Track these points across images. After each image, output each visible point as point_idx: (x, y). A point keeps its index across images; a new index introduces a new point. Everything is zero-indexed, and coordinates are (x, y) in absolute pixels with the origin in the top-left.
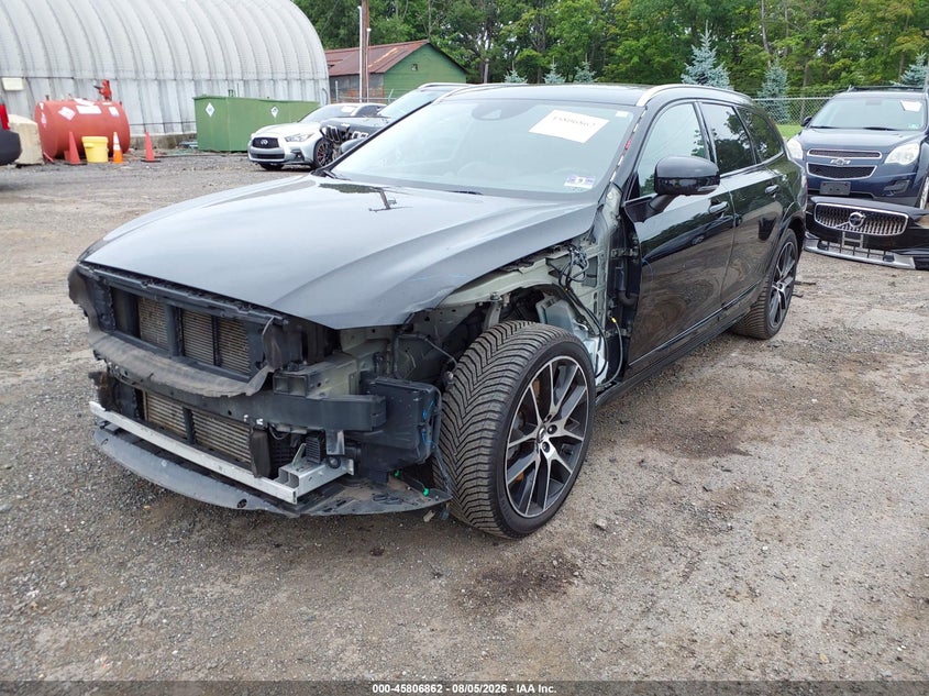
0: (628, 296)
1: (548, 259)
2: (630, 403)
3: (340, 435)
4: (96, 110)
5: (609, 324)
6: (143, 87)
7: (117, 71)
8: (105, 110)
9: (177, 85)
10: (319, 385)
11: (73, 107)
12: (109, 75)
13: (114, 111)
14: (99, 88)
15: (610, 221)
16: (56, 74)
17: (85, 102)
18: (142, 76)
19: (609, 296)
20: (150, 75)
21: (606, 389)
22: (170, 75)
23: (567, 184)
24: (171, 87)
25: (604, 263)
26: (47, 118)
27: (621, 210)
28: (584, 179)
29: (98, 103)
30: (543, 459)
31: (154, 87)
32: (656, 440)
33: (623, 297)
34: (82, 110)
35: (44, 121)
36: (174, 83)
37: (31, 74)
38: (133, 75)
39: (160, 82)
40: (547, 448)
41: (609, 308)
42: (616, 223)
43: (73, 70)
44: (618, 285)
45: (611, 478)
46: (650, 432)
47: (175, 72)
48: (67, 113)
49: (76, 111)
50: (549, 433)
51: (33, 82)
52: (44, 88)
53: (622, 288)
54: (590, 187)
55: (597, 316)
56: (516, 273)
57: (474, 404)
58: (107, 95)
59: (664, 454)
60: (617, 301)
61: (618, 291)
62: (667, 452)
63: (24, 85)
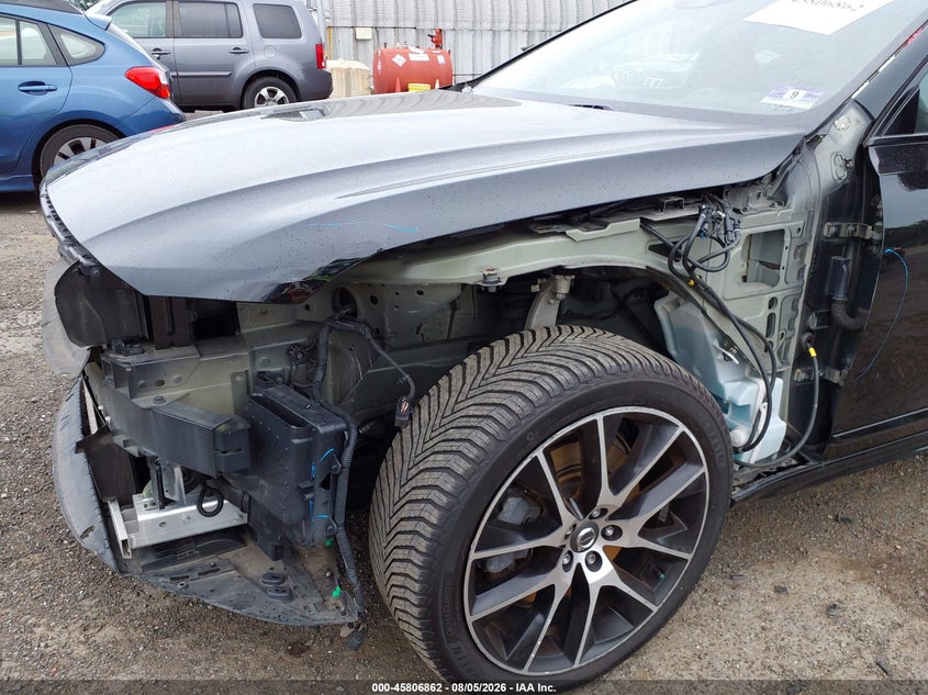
0: (852, 313)
1: (643, 221)
2: (871, 486)
3: (178, 472)
4: (425, 58)
5: (802, 359)
6: (478, 37)
7: (456, 22)
8: (433, 58)
9: (510, 36)
10: (162, 383)
11: (405, 55)
12: (447, 25)
13: (441, 59)
14: (432, 36)
15: (827, 168)
16: (401, 24)
17: (417, 50)
18: (478, 26)
19: (810, 306)
20: (487, 25)
21: (780, 469)
22: (505, 26)
23: (767, 100)
24: (505, 37)
25: (804, 246)
26: (382, 65)
27: (862, 152)
28: (802, 93)
29: (428, 52)
30: (579, 582)
31: (488, 37)
32: (884, 569)
33: (840, 313)
34: (413, 58)
35: (379, 67)
36: (508, 33)
37: (381, 24)
38: (470, 26)
39: (494, 33)
40: (596, 564)
41: (805, 329)
42: (843, 174)
43: (417, 21)
44: (833, 290)
45: (758, 624)
46: (882, 548)
47: (511, 23)
48: (399, 60)
49: (407, 58)
50: (605, 536)
51: (381, 31)
52: (389, 37)
53: (840, 296)
54: (807, 106)
55: (774, 338)
56: (560, 239)
57: (421, 467)
58: (438, 44)
59: (887, 601)
60: (827, 318)
61: (830, 300)
62: (894, 598)
63: (373, 35)
